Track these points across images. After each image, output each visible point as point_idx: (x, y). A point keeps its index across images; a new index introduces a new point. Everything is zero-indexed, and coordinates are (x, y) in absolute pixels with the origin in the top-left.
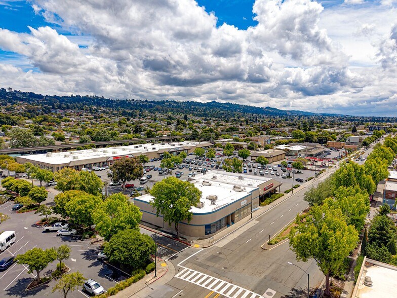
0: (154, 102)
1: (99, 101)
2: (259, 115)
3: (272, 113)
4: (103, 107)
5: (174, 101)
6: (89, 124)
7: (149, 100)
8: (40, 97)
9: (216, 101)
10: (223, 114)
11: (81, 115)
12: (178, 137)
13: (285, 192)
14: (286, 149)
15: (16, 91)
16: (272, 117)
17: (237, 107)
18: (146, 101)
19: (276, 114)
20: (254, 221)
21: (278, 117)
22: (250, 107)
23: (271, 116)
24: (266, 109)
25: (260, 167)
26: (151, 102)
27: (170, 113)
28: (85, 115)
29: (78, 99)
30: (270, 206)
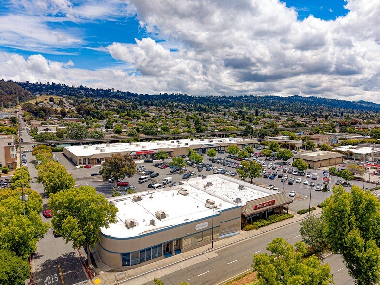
0: (231, 98)
1: (181, 98)
2: (348, 110)
3: (366, 108)
4: (184, 103)
5: (252, 96)
6: (163, 119)
7: (227, 96)
8: (136, 95)
9: (299, 95)
10: (303, 108)
11: (160, 111)
12: (228, 133)
13: (299, 213)
14: (348, 151)
15: (118, 91)
16: (364, 112)
17: (323, 101)
18: (225, 97)
19: (370, 109)
20: (213, 252)
21: (372, 112)
22: (338, 101)
23: (362, 111)
24: (359, 104)
25: (296, 173)
26: (230, 98)
27: (245, 108)
28: (165, 111)
29: (165, 96)
30: (259, 231)
